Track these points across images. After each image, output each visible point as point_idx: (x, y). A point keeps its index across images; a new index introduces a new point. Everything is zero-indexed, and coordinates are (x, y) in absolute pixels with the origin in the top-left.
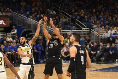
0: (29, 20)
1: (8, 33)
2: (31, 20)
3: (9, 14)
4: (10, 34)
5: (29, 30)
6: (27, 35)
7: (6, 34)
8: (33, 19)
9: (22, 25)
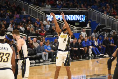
0: (103, 15)
1: (83, 28)
2: (105, 15)
3: (84, 10)
4: (85, 29)
5: (103, 24)
6: (101, 30)
7: (81, 29)
8: (106, 14)
9: (96, 20)
